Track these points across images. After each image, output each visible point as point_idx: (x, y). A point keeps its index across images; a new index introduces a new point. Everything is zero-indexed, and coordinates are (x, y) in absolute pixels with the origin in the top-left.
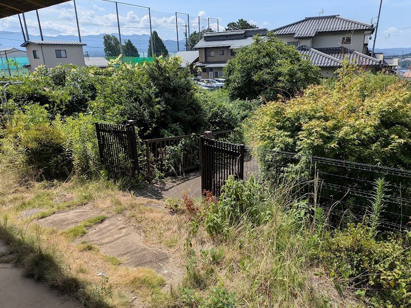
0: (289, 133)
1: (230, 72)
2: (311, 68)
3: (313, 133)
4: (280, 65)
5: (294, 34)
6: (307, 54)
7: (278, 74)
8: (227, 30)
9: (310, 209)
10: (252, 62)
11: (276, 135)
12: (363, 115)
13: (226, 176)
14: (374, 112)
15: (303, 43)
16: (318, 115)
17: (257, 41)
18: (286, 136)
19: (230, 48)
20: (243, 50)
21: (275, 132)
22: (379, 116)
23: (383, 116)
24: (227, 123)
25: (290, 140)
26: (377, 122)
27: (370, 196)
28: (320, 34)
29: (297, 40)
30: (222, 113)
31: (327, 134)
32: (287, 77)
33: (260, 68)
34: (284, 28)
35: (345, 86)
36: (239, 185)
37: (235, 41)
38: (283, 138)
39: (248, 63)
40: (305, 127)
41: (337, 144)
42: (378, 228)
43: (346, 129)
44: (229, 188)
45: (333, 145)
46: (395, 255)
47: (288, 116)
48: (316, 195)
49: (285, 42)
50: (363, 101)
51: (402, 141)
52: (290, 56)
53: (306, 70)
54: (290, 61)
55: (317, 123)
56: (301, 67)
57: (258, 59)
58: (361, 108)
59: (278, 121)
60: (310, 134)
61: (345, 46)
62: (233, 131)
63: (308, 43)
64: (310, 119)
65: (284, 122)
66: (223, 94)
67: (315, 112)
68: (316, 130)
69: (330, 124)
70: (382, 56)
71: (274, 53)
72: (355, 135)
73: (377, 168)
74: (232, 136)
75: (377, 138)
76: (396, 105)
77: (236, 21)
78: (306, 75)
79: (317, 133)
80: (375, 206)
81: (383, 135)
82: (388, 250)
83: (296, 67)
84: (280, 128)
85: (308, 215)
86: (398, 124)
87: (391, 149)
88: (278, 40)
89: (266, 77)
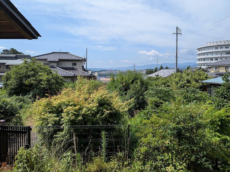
0: (56, 115)
1: (8, 79)
2: (59, 77)
3: (70, 113)
4: (41, 76)
5: (47, 59)
6: (55, 70)
7: (40, 81)
8: (2, 53)
9: (73, 156)
10: (23, 73)
11: (48, 117)
12: (90, 101)
13: (17, 148)
14: (95, 100)
15: (52, 64)
16: (71, 104)
17: (26, 62)
18: (55, 116)
19: (5, 64)
20: (16, 66)
21: (48, 115)
22: (97, 102)
23: (99, 101)
24: (9, 112)
25: (57, 119)
26: (97, 105)
27: (100, 141)
28: (61, 60)
29: (49, 63)
30: (5, 105)
31: (76, 113)
32: (46, 82)
33: (29, 77)
34: (41, 56)
35: (81, 88)
36: (28, 152)
37: (9, 60)
38: (52, 118)
39: (20, 74)
40: (65, 110)
41: (82, 117)
42: (106, 156)
43: (84, 109)
44: (21, 156)
45: (80, 118)
46: (115, 167)
47: (55, 105)
48: (75, 147)
49: (42, 63)
50: (90, 95)
51: (108, 112)
52: (46, 71)
53: (56, 78)
54: (47, 74)
55: (71, 108)
56: (53, 77)
57: (27, 72)
58: (90, 98)
59: (49, 109)
60: (68, 114)
61: (74, 67)
62: (15, 117)
63: (55, 65)
64: (67, 106)
65: (52, 109)
66: (3, 92)
67: (69, 103)
68: (71, 111)
69: (77, 108)
70: (91, 71)
71: (36, 69)
72: (89, 112)
73: (101, 126)
74: (14, 120)
75: (98, 111)
76: (104, 97)
77: (9, 49)
78: (56, 81)
79: (72, 113)
80: (103, 145)
81: (100, 110)
82: (112, 166)
83: (50, 77)
84: (50, 112)
85: (72, 160)
86: (105, 104)
87: (105, 116)
88: (38, 62)
89: (33, 82)
